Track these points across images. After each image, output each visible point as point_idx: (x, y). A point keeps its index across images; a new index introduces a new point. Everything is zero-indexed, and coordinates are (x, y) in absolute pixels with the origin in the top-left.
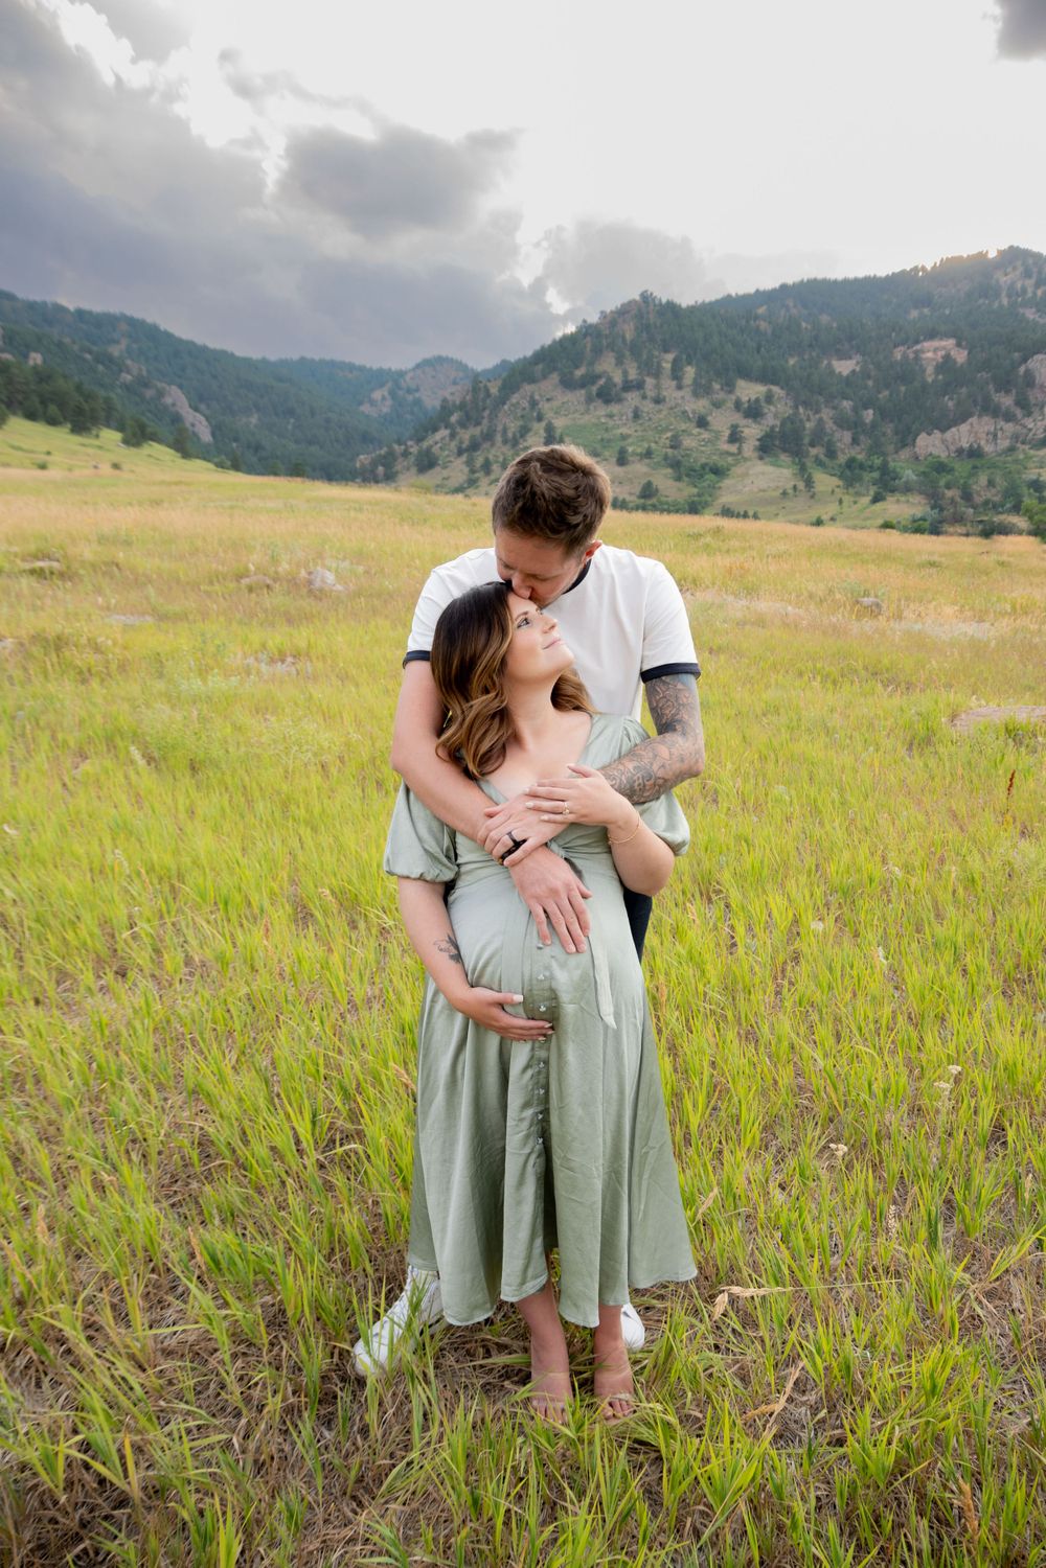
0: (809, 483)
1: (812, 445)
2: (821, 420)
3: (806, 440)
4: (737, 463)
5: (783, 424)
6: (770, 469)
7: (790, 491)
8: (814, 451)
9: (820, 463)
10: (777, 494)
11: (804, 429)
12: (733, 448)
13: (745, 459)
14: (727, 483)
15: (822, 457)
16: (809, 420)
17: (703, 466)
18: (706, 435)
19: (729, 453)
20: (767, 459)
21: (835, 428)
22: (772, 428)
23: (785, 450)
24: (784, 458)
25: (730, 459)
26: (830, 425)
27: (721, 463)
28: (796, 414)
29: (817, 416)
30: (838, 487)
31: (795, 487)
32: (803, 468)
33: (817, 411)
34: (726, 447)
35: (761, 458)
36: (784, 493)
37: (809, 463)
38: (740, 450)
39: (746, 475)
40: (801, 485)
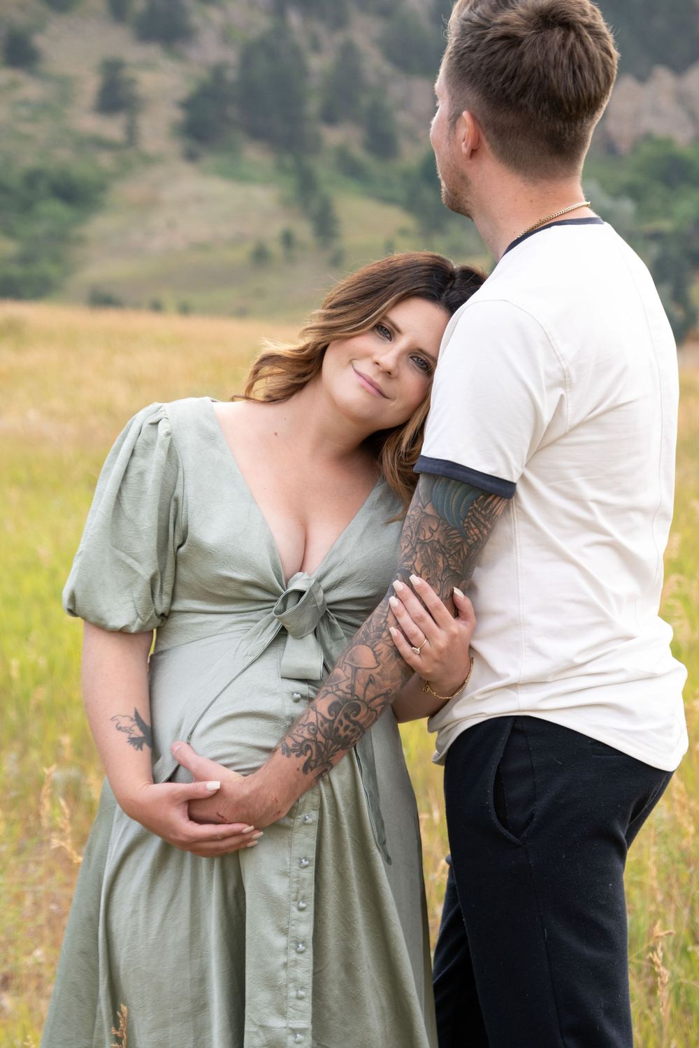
0: (325, 225)
1: (330, 117)
2: (348, 53)
3: (313, 106)
4: (124, 170)
5: (247, 59)
6: (217, 187)
7: (275, 248)
8: (334, 137)
9: (351, 170)
10: (240, 255)
11: (304, 72)
12: (112, 129)
13: (149, 160)
14: (100, 226)
15: (358, 153)
16: (316, 47)
17: (32, 179)
18: (32, 90)
19: (101, 144)
20: (210, 160)
21: (387, 69)
22: (218, 72)
23: (257, 133)
24: (255, 155)
25: (106, 160)
26: (373, 63)
27: (81, 168)
28: (281, 31)
29: (339, 38)
30: (404, 232)
31: (288, 239)
32: (306, 185)
33: (339, 22)
34: (89, 123)
35: (191, 157)
36: (260, 256)
37: (323, 169)
38: (132, 134)
39: (150, 204)
40: (304, 231)
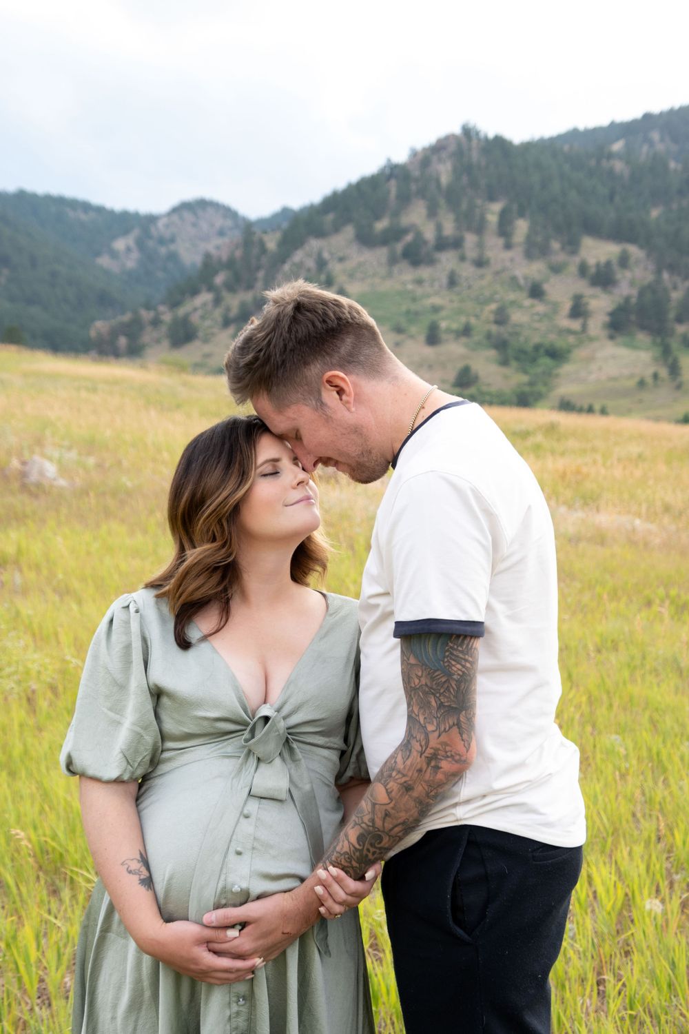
0: (674, 370)
1: (680, 320)
3: (672, 315)
4: (580, 343)
5: (641, 294)
6: (623, 351)
7: (649, 380)
8: (681, 329)
10: (632, 383)
11: (669, 300)
12: (576, 325)
13: (591, 339)
14: (567, 369)
16: (675, 288)
17: (537, 348)
18: (540, 308)
19: (570, 332)
20: (620, 339)
22: (627, 299)
23: (643, 327)
24: (642, 337)
25: (571, 339)
27: (560, 343)
28: (659, 280)
31: (655, 376)
32: (666, 351)
34: (565, 323)
35: (611, 337)
36: (642, 384)
37: (675, 344)
38: (584, 327)
39: (591, 359)
40: (664, 372)
